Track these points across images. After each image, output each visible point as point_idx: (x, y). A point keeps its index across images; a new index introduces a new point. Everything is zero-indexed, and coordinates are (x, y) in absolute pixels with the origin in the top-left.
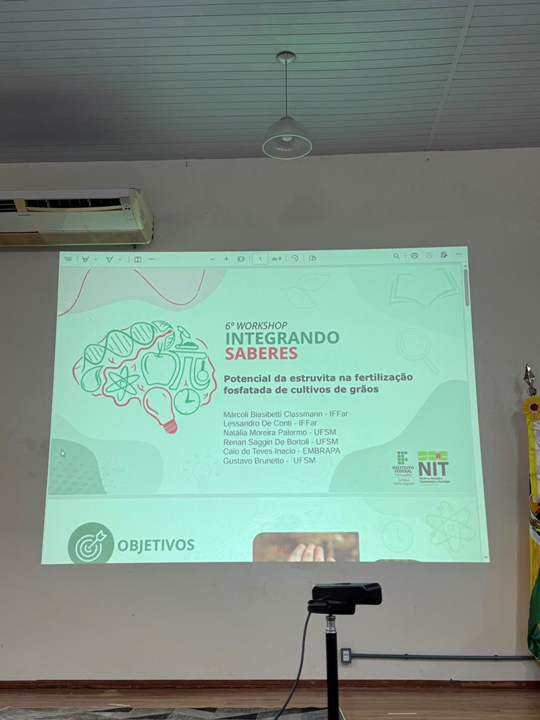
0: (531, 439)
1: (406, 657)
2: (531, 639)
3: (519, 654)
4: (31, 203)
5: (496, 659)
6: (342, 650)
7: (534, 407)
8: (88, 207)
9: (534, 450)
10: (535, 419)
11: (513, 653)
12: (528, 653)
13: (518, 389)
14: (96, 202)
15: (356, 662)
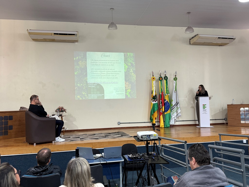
0: (153, 84)
1: (129, 123)
2: (150, 119)
3: (148, 122)
4: (55, 34)
5: (145, 122)
6: (118, 122)
7: (154, 79)
8: (67, 35)
9: (153, 86)
10: (154, 81)
11: (147, 122)
12: (150, 121)
13: (150, 75)
14: (69, 34)
15: (121, 124)
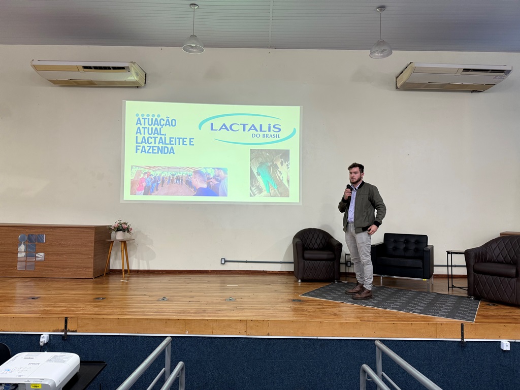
1: (247, 262)
4: (85, 67)
8: (111, 70)
14: (115, 68)
15: (226, 263)
